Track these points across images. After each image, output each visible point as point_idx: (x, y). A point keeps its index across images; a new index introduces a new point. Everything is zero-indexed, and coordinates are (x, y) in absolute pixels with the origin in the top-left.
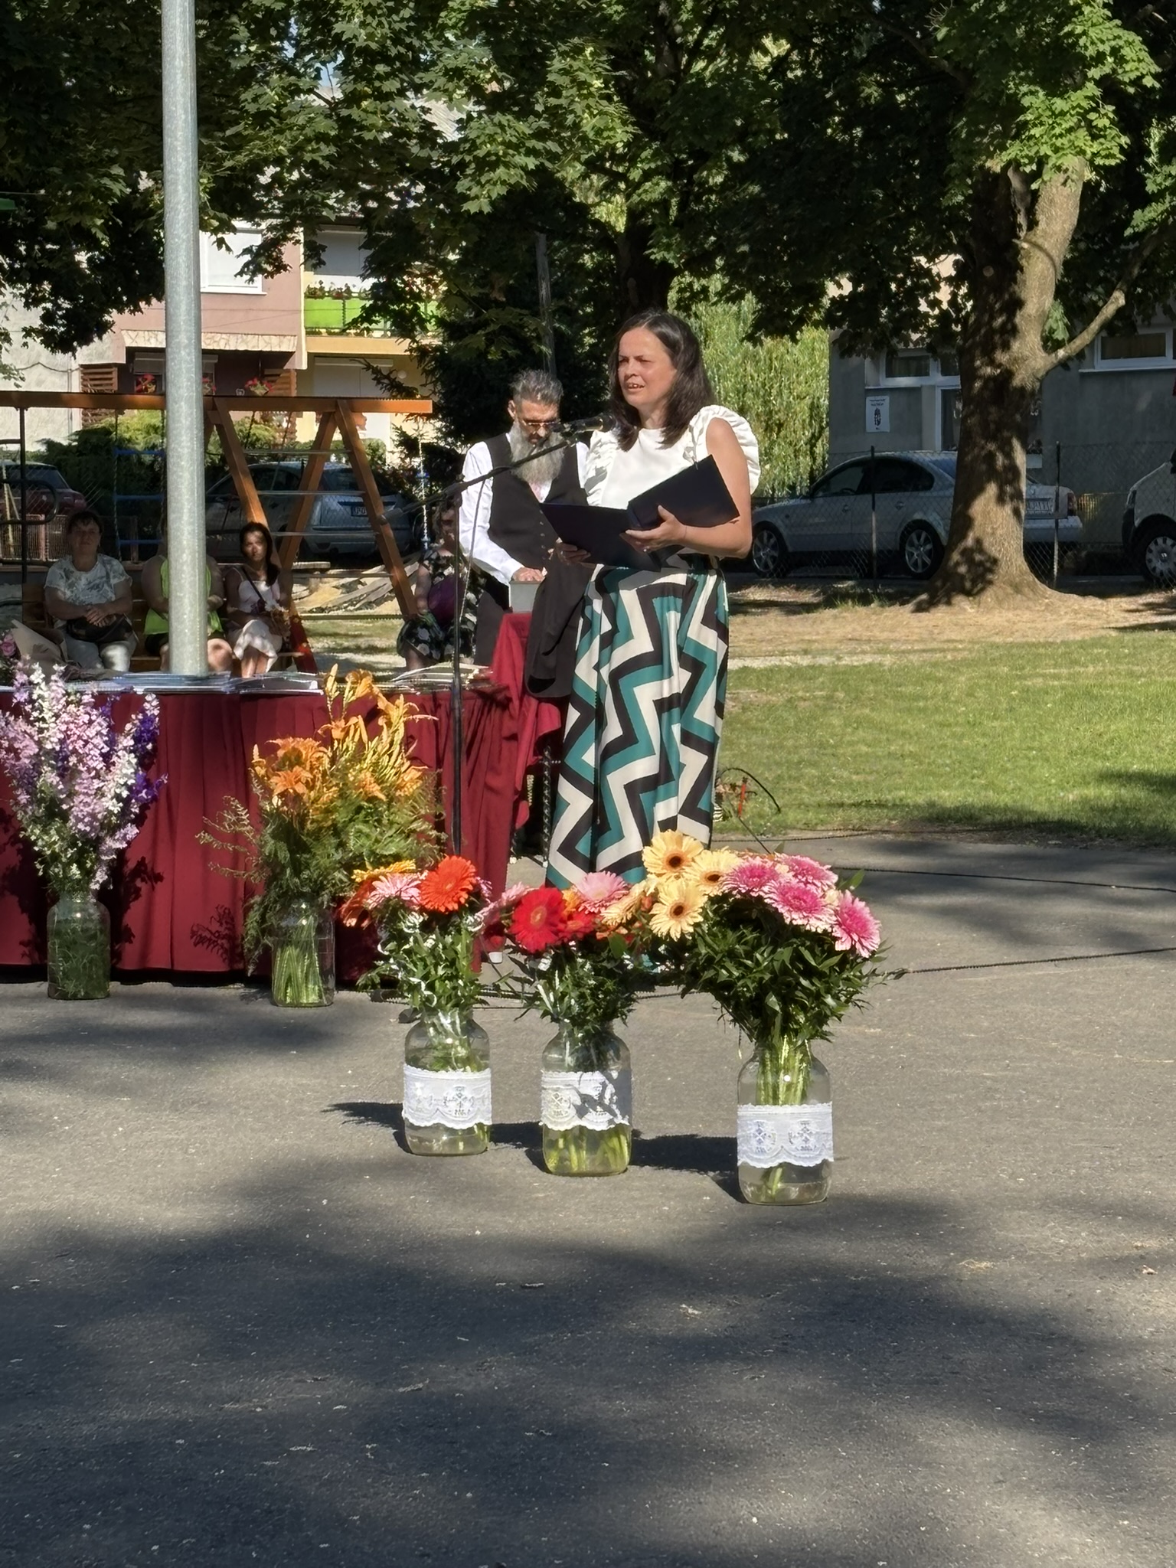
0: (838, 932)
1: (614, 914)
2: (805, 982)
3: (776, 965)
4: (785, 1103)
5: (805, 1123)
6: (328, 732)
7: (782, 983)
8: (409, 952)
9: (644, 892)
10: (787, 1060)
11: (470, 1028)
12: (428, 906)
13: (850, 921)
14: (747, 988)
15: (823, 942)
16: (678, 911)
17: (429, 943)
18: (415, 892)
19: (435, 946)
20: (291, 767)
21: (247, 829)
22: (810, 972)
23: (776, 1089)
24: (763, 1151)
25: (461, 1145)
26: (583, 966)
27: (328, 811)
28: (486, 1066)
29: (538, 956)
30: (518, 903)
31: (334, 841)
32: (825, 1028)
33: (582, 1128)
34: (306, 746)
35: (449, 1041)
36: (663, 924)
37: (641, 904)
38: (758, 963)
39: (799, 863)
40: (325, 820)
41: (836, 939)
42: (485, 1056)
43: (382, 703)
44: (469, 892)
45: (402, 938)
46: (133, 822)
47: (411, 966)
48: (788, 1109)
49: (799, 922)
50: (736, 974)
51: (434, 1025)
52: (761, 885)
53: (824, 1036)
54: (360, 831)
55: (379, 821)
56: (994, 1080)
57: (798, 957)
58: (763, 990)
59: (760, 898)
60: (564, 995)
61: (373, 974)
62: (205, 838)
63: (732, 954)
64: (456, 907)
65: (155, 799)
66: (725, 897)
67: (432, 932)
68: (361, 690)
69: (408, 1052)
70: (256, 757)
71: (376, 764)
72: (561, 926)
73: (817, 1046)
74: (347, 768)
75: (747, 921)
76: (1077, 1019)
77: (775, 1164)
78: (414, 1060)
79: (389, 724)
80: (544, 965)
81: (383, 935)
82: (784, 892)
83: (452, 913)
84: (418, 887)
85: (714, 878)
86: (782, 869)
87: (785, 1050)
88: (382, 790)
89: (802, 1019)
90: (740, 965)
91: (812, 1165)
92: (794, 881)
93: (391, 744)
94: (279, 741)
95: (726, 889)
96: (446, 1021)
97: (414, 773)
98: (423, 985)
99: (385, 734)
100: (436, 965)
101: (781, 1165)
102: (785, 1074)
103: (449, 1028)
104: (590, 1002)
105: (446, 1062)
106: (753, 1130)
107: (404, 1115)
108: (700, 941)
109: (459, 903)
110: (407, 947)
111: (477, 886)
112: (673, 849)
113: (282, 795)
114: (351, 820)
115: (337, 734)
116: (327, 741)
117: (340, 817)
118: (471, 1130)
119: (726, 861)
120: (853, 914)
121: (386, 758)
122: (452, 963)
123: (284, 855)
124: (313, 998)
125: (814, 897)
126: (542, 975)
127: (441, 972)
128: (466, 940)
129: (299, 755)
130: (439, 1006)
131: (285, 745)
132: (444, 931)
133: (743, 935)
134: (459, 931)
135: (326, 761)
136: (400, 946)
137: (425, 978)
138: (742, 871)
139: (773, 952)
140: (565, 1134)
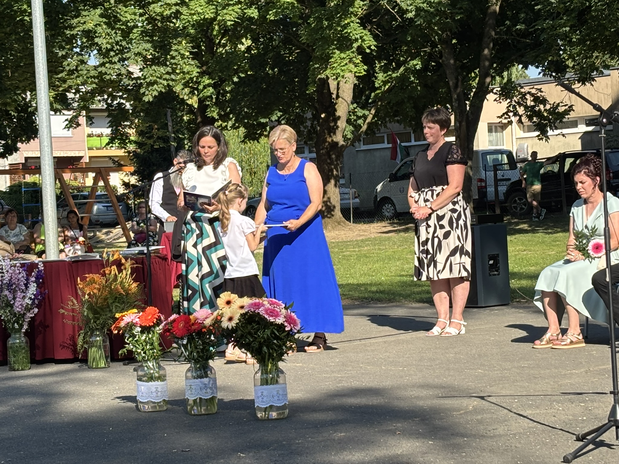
0: (286, 324)
1: (208, 322)
2: (275, 341)
3: (265, 336)
4: (271, 384)
5: (278, 391)
6: (104, 271)
7: (268, 342)
8: (136, 341)
9: (218, 314)
10: (270, 369)
11: (160, 367)
12: (143, 325)
13: (289, 320)
14: (256, 345)
15: (281, 327)
16: (230, 319)
17: (144, 338)
18: (138, 320)
19: (146, 338)
20: (92, 284)
21: (77, 306)
22: (277, 338)
23: (267, 381)
24: (264, 402)
25: (158, 407)
26: (198, 342)
27: (106, 299)
28: (166, 380)
29: (182, 339)
30: (174, 321)
31: (108, 309)
32: (283, 357)
33: (200, 398)
34: (96, 277)
35: (152, 371)
36: (225, 324)
37: (217, 317)
38: (259, 336)
39: (271, 301)
40: (105, 302)
41: (286, 326)
42: (165, 376)
43: (123, 261)
44: (157, 319)
45: (134, 336)
46: (36, 307)
47: (137, 346)
48: (272, 386)
49: (272, 321)
50: (251, 340)
51: (146, 366)
52: (259, 308)
53: (283, 361)
54: (117, 306)
55: (123, 302)
56: (341, 377)
57: (273, 332)
58: (261, 345)
59: (259, 313)
60: (192, 352)
61: (125, 350)
62: (62, 311)
63: (250, 333)
64: (152, 324)
65: (44, 298)
66: (246, 314)
67: (144, 333)
68: (116, 257)
69: (138, 376)
70: (79, 282)
71: (121, 282)
72: (190, 328)
73: (281, 364)
74: (111, 284)
75: (254, 321)
76: (369, 357)
77: (268, 406)
78: (140, 379)
79: (125, 269)
80: (185, 342)
81: (127, 336)
82: (266, 310)
83: (150, 327)
84: (139, 318)
85: (242, 307)
86: (266, 303)
87: (270, 365)
88: (124, 291)
89: (275, 355)
90: (252, 337)
91: (281, 405)
92: (270, 307)
93: (126, 275)
94: (87, 275)
95: (246, 310)
96: (150, 364)
97: (135, 285)
98: (142, 352)
99: (124, 271)
100: (146, 345)
101: (270, 406)
102: (270, 374)
103: (152, 367)
104: (201, 354)
105: (151, 378)
106: (260, 394)
107: (137, 398)
108: (238, 329)
109: (153, 322)
110: (136, 339)
111: (159, 316)
112: (227, 298)
113: (89, 294)
114: (113, 302)
115: (107, 272)
116: (104, 275)
117: (110, 301)
118: (160, 402)
119: (246, 301)
120: (291, 317)
121: (125, 280)
122: (152, 344)
123: (91, 316)
124: (103, 365)
125: (277, 312)
126: (183, 345)
127: (148, 347)
128: (156, 336)
129: (94, 280)
130: (148, 360)
131: (89, 276)
132: (149, 333)
133: (253, 327)
134: (154, 333)
135: (104, 282)
136: (133, 339)
137: (143, 350)
138: (252, 304)
139: (264, 331)
140: (195, 401)
